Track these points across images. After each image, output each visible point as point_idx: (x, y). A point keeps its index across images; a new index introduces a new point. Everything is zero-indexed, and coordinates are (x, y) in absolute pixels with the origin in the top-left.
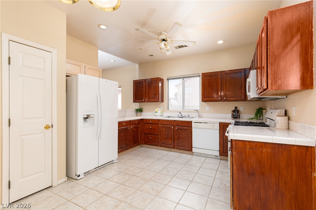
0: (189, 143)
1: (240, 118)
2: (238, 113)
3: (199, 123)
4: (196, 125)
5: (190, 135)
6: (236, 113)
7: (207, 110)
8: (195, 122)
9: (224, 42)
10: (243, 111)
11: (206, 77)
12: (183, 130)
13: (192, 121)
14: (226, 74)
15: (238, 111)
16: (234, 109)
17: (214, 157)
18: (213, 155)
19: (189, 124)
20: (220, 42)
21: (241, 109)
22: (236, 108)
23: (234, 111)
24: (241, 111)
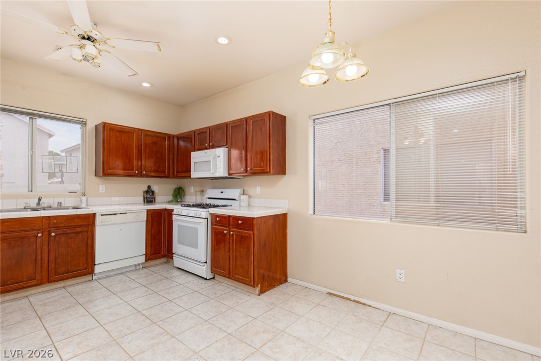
0: (87, 259)
1: (156, 201)
2: (153, 194)
3: (112, 214)
4: (107, 218)
5: (90, 243)
6: (149, 194)
7: (101, 191)
8: (102, 215)
9: (151, 86)
10: (157, 191)
11: (111, 131)
12: (72, 235)
13: (94, 214)
14: (146, 135)
15: (153, 192)
16: (146, 189)
17: (133, 268)
18: (132, 266)
19: (89, 220)
20: (146, 85)
21: (155, 188)
22: (149, 187)
23: (147, 192)
24: (155, 191)
